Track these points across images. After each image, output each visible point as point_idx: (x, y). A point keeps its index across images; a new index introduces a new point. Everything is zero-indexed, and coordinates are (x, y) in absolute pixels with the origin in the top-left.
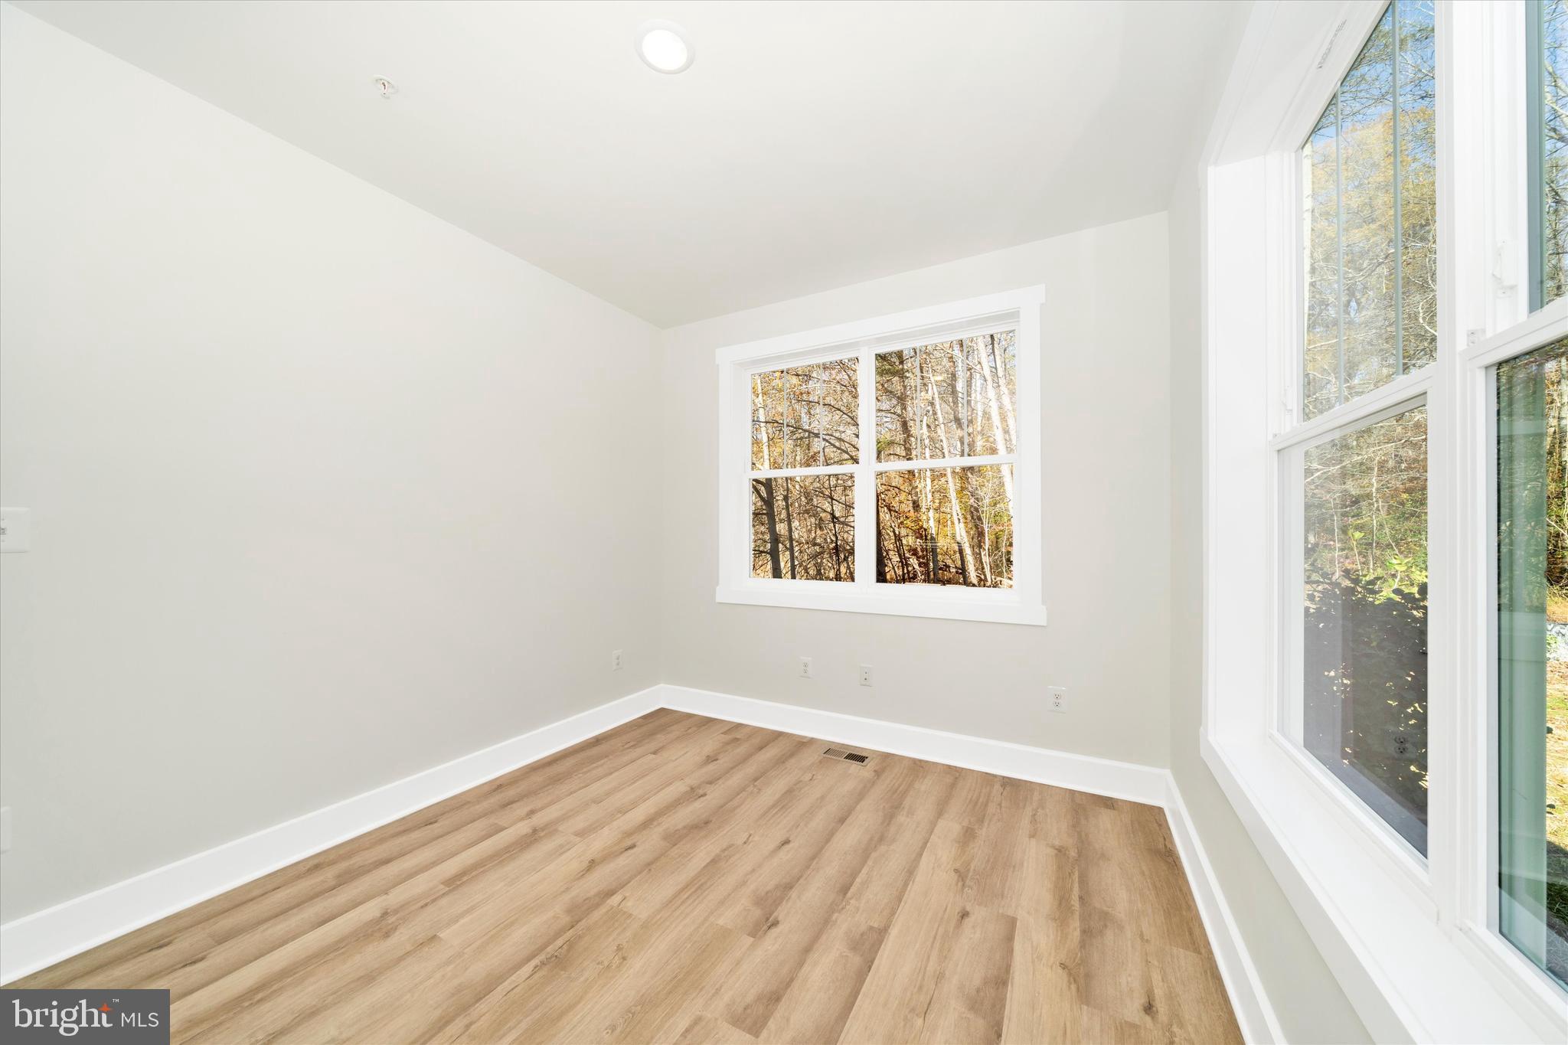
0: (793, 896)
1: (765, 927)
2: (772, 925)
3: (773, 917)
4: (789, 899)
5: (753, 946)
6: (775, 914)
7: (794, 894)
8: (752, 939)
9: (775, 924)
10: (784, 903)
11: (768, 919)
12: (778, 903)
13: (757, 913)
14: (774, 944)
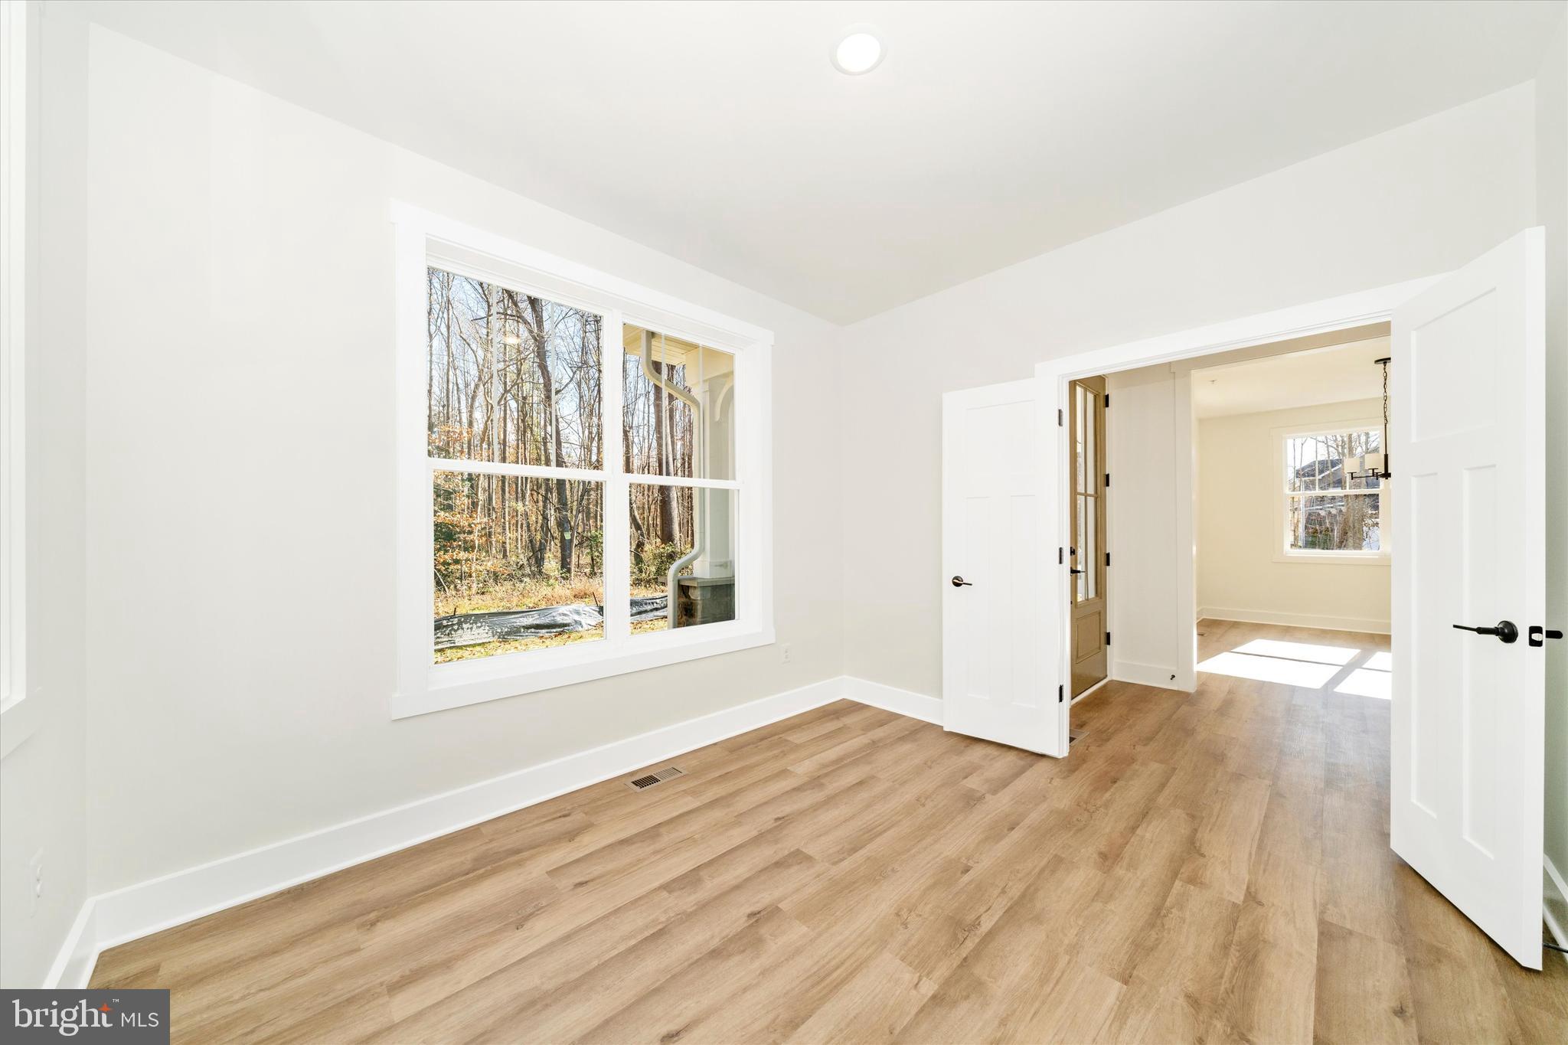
0: (718, 940)
1: (762, 914)
2: (755, 914)
3: (751, 922)
4: (724, 938)
5: (780, 900)
6: (747, 925)
7: (715, 943)
8: (780, 906)
9: (751, 915)
10: (731, 934)
11: (756, 921)
12: (738, 937)
13: (764, 930)
14: (763, 898)
